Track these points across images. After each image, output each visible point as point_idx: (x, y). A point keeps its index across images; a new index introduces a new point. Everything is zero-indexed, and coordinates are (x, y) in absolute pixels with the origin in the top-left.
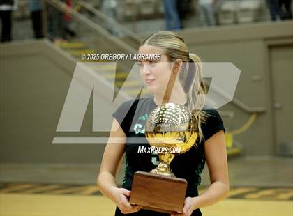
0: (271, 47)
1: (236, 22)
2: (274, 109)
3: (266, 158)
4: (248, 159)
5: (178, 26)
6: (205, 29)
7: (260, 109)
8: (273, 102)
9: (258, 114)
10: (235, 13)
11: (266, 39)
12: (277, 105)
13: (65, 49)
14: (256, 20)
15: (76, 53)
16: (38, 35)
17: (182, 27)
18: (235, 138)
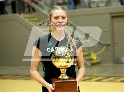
0: (113, 17)
1: (98, 6)
2: (114, 43)
3: (110, 64)
4: (103, 64)
5: (73, 8)
6: (85, 9)
7: (108, 43)
8: (113, 40)
9: (107, 45)
10: (98, 2)
11: (110, 14)
12: (115, 42)
13: (25, 18)
14: (106, 6)
15: (30, 19)
16: (14, 12)
17: (75, 8)
18: (98, 56)
